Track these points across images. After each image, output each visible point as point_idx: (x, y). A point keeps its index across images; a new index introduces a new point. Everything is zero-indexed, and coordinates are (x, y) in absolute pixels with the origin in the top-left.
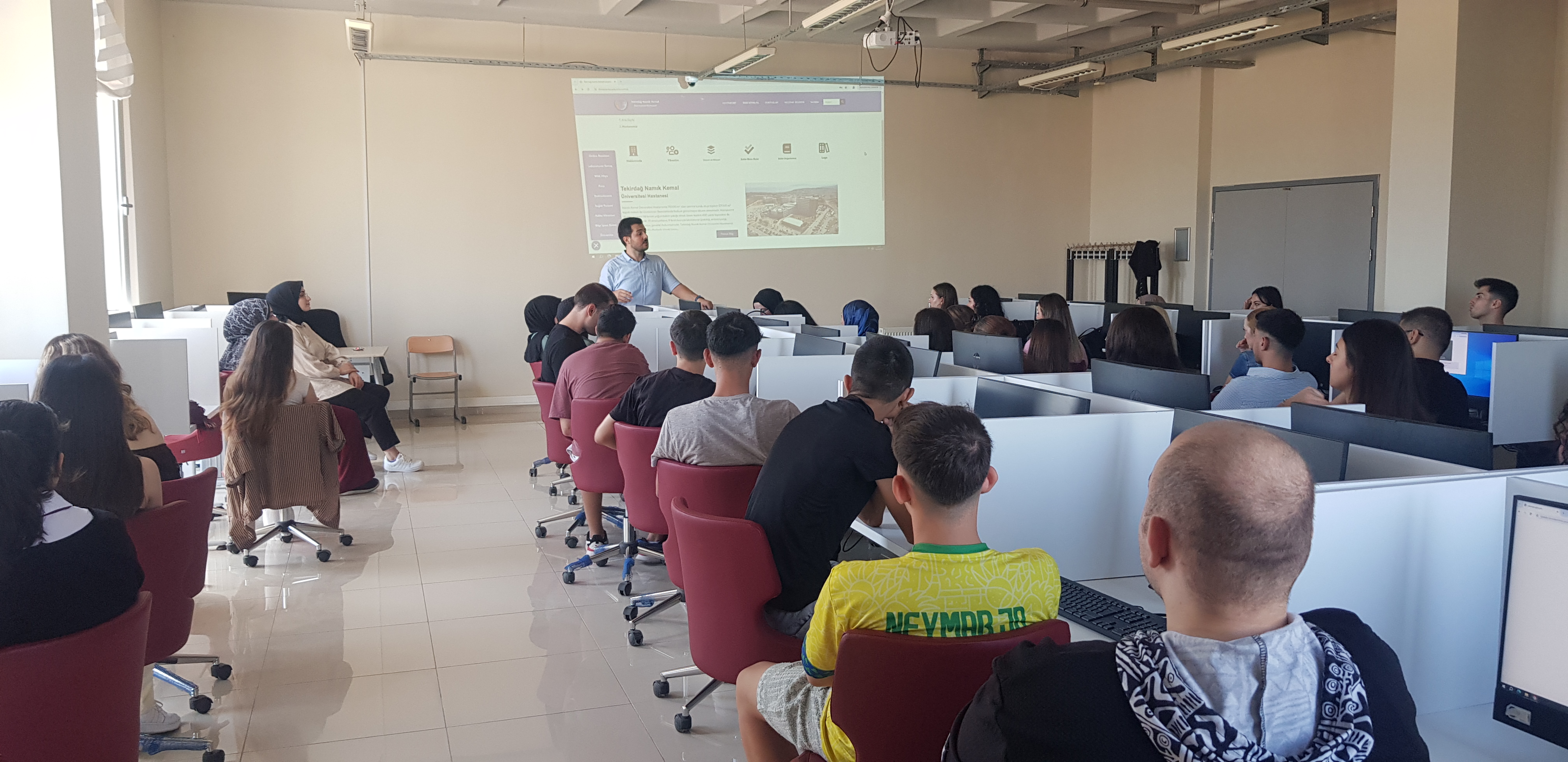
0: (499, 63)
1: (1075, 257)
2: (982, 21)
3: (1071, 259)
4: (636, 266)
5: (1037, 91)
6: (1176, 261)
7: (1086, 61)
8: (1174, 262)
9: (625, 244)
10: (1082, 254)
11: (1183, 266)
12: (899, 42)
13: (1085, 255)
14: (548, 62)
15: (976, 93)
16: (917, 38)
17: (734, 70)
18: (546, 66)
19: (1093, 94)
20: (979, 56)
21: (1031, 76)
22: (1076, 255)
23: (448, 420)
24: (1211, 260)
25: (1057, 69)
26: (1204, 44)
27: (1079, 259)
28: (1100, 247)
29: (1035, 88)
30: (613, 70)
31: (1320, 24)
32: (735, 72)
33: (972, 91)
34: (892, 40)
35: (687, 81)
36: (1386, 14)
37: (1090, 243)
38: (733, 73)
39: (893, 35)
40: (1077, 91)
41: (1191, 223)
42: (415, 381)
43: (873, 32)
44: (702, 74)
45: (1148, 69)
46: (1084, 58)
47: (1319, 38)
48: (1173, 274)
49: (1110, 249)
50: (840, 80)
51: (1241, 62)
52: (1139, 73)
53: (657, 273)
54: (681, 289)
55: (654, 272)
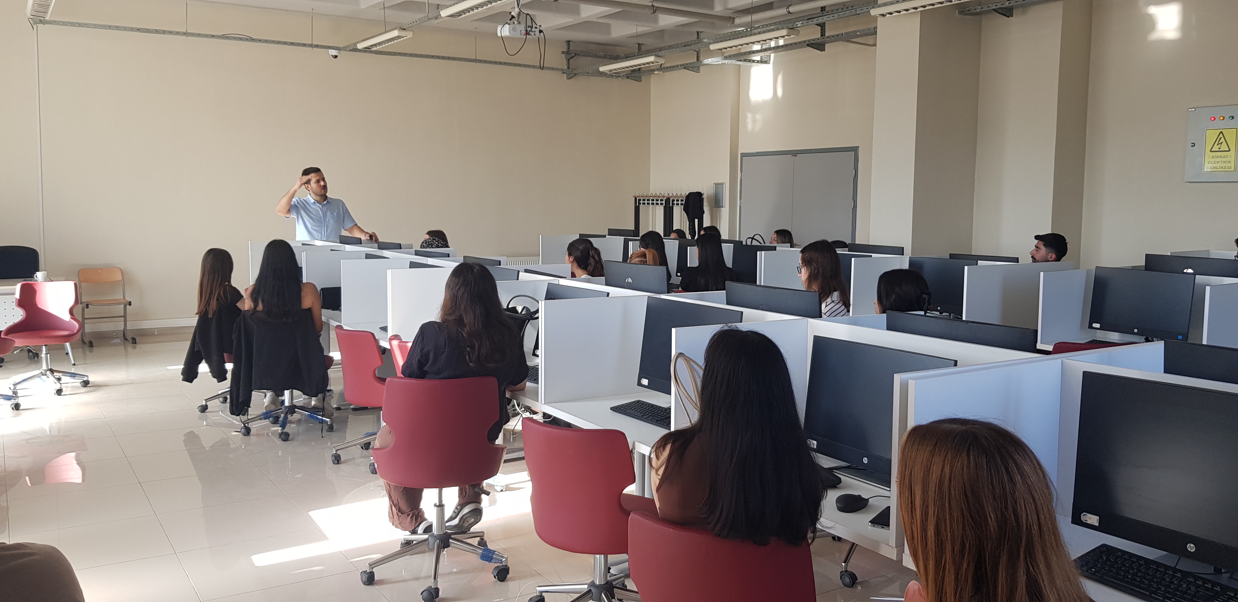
0: (164, 32)
1: (640, 204)
2: (573, 20)
3: (637, 205)
4: (320, 207)
5: (611, 76)
6: (715, 207)
7: (652, 55)
8: (714, 208)
10: (646, 202)
11: (720, 211)
12: (527, 33)
13: (648, 202)
14: (209, 33)
15: (565, 75)
16: (541, 31)
17: (374, 47)
18: (207, 36)
19: (652, 80)
20: (566, 47)
21: (609, 64)
22: (642, 202)
23: (118, 341)
24: (740, 207)
25: (630, 60)
26: (740, 47)
27: (644, 205)
28: (659, 197)
29: (610, 73)
30: (266, 41)
31: (819, 36)
32: (374, 49)
33: (562, 73)
34: (522, 31)
35: (331, 54)
36: (869, 31)
37: (652, 194)
38: (372, 49)
39: (522, 28)
40: (641, 77)
41: (725, 179)
42: (87, 308)
43: (505, 24)
44: (344, 49)
45: (693, 63)
46: (648, 53)
47: (819, 46)
48: (713, 217)
49: (667, 198)
50: (460, 59)
51: (761, 61)
52: (687, 66)
53: (338, 214)
54: (355, 227)
55: (335, 213)
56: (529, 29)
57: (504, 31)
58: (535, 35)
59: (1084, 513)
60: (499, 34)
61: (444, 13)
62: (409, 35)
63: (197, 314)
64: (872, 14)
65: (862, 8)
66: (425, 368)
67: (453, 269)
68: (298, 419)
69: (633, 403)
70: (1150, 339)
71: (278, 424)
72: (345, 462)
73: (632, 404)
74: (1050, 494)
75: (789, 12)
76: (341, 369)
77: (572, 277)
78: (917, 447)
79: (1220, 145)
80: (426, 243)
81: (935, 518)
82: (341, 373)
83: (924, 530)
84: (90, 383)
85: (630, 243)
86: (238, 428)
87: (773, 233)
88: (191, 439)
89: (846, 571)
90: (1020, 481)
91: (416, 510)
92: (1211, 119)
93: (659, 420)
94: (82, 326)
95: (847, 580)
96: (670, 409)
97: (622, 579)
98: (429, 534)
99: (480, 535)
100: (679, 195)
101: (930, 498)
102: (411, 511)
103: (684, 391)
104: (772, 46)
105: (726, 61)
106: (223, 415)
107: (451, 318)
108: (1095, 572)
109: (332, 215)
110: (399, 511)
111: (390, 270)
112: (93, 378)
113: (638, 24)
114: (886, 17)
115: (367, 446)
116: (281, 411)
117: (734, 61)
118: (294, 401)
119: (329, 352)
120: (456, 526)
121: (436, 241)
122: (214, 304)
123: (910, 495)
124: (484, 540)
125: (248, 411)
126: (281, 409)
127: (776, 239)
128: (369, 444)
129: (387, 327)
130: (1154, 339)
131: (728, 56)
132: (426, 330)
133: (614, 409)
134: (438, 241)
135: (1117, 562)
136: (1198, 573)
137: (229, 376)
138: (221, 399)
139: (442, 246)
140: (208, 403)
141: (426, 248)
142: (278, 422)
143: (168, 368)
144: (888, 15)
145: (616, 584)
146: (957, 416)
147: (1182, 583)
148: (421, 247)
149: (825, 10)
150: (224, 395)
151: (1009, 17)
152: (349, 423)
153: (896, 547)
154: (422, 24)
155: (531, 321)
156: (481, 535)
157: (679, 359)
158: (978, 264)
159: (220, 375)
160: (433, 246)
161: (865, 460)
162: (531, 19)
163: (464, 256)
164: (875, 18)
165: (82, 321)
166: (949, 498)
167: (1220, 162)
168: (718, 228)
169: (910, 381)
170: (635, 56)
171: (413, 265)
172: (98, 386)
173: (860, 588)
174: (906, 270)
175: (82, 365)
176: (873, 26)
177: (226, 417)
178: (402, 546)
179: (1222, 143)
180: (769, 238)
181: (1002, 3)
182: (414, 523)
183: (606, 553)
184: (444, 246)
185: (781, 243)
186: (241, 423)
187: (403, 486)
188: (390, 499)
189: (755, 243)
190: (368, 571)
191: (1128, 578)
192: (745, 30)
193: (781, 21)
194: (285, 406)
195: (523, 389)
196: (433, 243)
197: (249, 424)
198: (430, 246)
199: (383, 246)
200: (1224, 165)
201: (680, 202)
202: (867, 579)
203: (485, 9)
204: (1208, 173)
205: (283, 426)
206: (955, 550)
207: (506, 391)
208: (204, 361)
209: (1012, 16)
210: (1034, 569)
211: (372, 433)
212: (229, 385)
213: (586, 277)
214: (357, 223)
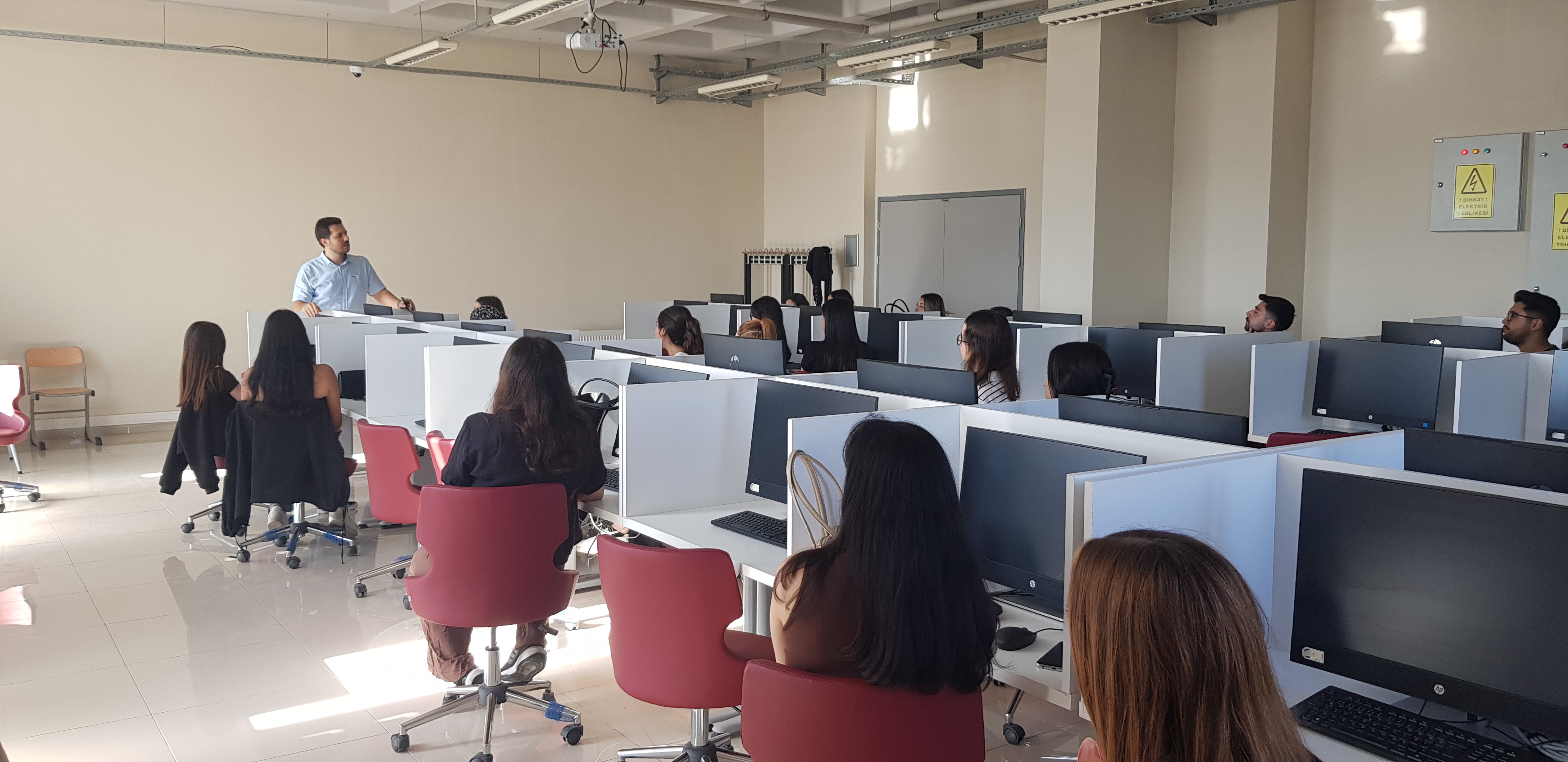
0: (135, 44)
1: (752, 262)
2: (663, 28)
3: (748, 263)
4: (337, 269)
5: (713, 100)
6: (845, 266)
7: (764, 74)
8: (845, 268)
9: (323, 246)
10: (759, 259)
11: (853, 271)
12: (604, 45)
13: (762, 260)
14: (193, 45)
15: (655, 98)
16: (621, 42)
17: (408, 63)
18: (190, 48)
19: (765, 105)
20: (655, 62)
21: (710, 85)
22: (753, 259)
23: (77, 442)
24: (878, 266)
25: (736, 79)
26: (875, 63)
27: (756, 264)
28: (776, 253)
29: (712, 96)
30: (268, 56)
31: (975, 49)
32: (408, 65)
33: (651, 96)
34: (597, 43)
35: (352, 71)
36: (1037, 43)
37: (766, 249)
38: (405, 66)
39: (597, 38)
40: (750, 102)
41: (858, 229)
42: (37, 399)
43: (576, 33)
44: (369, 65)
45: (818, 83)
46: (759, 71)
47: (975, 62)
48: (844, 278)
49: (785, 255)
50: (518, 78)
51: (902, 81)
52: (810, 87)
53: (361, 277)
54: (384, 292)
55: (357, 276)
56: (606, 39)
57: (575, 42)
58: (614, 46)
59: (1306, 648)
60: (568, 46)
61: (497, 19)
62: (453, 47)
63: (179, 406)
64: (1041, 22)
65: (1028, 15)
66: (473, 471)
67: (510, 345)
68: (312, 539)
69: (739, 514)
70: (1388, 427)
71: (286, 546)
72: (372, 594)
73: (740, 516)
74: (1261, 625)
75: (937, 19)
76: (366, 475)
77: (663, 355)
78: (1092, 567)
79: (1474, 184)
80: (477, 313)
81: (1115, 657)
82: (366, 482)
83: (1101, 672)
84: (41, 497)
85: (739, 312)
86: (234, 553)
87: (920, 297)
88: (173, 567)
89: (1011, 724)
90: (1222, 608)
91: (463, 655)
92: (1462, 153)
93: (772, 537)
94: (30, 422)
95: (1013, 735)
96: (786, 522)
97: (727, 739)
98: (480, 685)
99: (546, 686)
100: (800, 251)
101: (1108, 631)
102: (456, 656)
103: (803, 499)
104: (915, 63)
105: (859, 82)
106: (214, 536)
107: (507, 408)
108: (1320, 722)
109: (353, 278)
110: (440, 656)
111: (428, 347)
112: (45, 489)
113: (746, 34)
114: (1058, 25)
115: (400, 574)
116: (289, 529)
117: (869, 81)
118: (306, 517)
119: (352, 454)
120: (513, 676)
121: (491, 310)
122: (201, 393)
123: (1083, 628)
124: (551, 693)
125: (246, 531)
126: (289, 527)
127: (923, 305)
128: (403, 571)
129: (424, 421)
130: (1394, 428)
131: (861, 74)
132: (473, 424)
133: (716, 523)
134: (494, 310)
135: (1348, 708)
136: (1447, 721)
137: (221, 485)
138: (212, 515)
139: (498, 316)
140: (194, 521)
141: (478, 319)
142: (285, 545)
143: (143, 476)
144: (1061, 23)
145: (719, 746)
146: (1143, 526)
147: (1429, 735)
148: (471, 318)
149: (982, 17)
150: (216, 511)
151: (1211, 25)
152: (378, 544)
153: (1070, 694)
154: (469, 33)
155: (609, 411)
156: (548, 686)
157: (797, 458)
158: (1175, 336)
159: (209, 484)
160: (487, 316)
161: (1033, 584)
162: (609, 26)
163: (524, 330)
164: (1045, 26)
165: (31, 416)
166: (1132, 632)
167: (1474, 206)
168: (850, 292)
169: (1086, 483)
170: (743, 74)
171: (458, 341)
172: (51, 500)
173: (1029, 745)
174: (1083, 343)
175: (31, 474)
176: (1042, 37)
177: (219, 538)
178: (444, 701)
179: (1475, 182)
180: (913, 303)
181: (1203, 8)
182: (460, 672)
183: (706, 707)
184: (501, 317)
185: (929, 311)
186: (237, 546)
187: (446, 625)
188: (428, 642)
189: (896, 311)
190: (401, 734)
191: (1361, 729)
192: (882, 42)
193: (927, 31)
194: (294, 524)
195: (600, 498)
196: (487, 313)
197: (248, 546)
198: (483, 316)
199: (420, 317)
200: (1478, 210)
201: (801, 260)
202: (1037, 733)
203: (550, 14)
204: (1458, 220)
205: (292, 549)
206: (1140, 698)
207: (578, 501)
208: (188, 466)
209: (1216, 25)
210: (1240, 721)
211: (407, 557)
212: (221, 498)
213: (681, 354)
214: (386, 286)
